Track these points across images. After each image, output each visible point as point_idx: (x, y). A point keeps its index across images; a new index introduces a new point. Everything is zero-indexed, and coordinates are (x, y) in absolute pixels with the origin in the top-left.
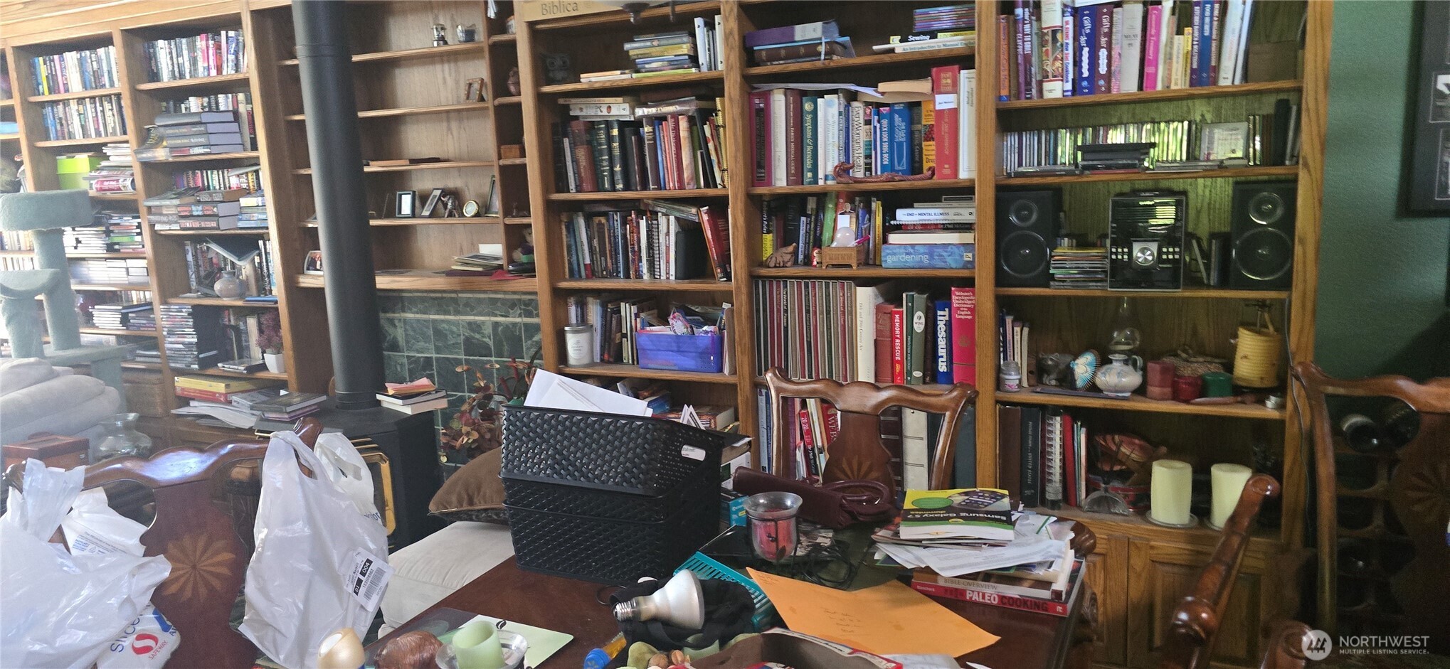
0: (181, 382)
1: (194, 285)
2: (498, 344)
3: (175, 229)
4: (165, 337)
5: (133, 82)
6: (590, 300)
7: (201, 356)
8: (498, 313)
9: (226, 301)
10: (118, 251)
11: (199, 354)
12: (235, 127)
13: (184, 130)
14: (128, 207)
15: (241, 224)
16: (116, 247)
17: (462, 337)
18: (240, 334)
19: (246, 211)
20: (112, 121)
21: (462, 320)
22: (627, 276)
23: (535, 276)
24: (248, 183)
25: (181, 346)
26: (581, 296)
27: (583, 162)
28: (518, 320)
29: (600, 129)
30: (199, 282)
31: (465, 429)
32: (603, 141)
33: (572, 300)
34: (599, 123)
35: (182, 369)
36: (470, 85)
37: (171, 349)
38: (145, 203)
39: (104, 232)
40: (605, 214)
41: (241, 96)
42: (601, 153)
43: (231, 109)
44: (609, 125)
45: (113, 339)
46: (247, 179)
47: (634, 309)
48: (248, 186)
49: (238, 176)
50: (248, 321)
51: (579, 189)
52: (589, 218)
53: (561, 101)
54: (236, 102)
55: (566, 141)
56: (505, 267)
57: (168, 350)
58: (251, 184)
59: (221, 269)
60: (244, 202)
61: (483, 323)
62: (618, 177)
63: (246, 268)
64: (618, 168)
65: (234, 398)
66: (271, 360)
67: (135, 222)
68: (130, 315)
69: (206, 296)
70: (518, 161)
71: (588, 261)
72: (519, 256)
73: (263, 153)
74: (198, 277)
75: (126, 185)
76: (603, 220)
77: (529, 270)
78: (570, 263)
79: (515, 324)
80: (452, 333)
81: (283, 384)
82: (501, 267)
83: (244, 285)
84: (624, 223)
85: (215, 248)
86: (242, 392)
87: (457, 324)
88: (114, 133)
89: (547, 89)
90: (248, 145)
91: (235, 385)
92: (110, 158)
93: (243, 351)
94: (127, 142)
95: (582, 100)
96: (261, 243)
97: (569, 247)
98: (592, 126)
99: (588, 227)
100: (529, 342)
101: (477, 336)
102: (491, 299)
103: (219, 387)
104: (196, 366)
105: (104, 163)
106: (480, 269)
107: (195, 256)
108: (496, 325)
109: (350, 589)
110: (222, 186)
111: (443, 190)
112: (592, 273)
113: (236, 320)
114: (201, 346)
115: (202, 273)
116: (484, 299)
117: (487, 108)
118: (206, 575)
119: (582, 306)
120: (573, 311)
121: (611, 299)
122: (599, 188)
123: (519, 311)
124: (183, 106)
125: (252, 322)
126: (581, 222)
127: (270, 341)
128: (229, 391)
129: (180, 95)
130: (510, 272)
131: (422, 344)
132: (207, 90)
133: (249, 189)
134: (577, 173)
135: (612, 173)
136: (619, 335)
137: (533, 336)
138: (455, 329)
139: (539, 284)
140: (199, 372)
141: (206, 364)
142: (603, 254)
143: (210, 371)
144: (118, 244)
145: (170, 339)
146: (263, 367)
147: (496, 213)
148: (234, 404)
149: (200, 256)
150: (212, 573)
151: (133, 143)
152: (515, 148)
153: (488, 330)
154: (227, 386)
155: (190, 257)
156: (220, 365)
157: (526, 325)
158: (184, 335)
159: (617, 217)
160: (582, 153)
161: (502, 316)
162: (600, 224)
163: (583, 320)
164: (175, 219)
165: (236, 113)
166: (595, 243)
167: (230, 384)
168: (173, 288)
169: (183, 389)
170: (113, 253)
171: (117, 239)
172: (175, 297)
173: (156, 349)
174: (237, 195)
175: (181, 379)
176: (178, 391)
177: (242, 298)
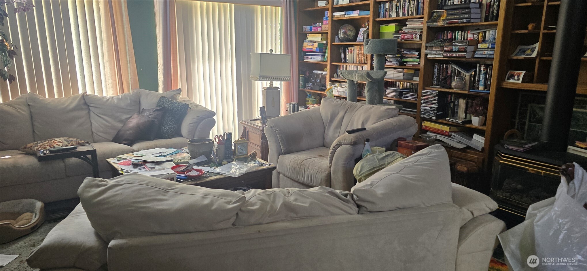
0: (426, 124)
1: (435, 82)
4: (422, 103)
7: (438, 113)
9: (455, 91)
10: (405, 65)
11: (437, 112)
12: (479, 11)
13: (458, 11)
15: (476, 56)
16: (405, 63)
18: (456, 106)
19: (479, 50)
20: (413, 9)
24: (479, 37)
25: (429, 108)
30: (439, 81)
35: (427, 118)
38: (425, 45)
39: (399, 57)
43: (477, 2)
46: (479, 36)
48: (478, 39)
49: (473, 34)
50: (460, 101)
57: (422, 109)
58: (479, 38)
59: (452, 77)
60: (480, 46)
63: (467, 75)
65: (453, 134)
66: (476, 119)
67: (418, 53)
68: (404, 93)
69: (444, 88)
73: (500, 22)
74: (438, 79)
75: (417, 37)
83: (464, 84)
85: (453, 66)
86: (456, 132)
88: (412, 14)
90: (483, 19)
91: (455, 128)
92: (408, 25)
93: (454, 114)
94: (421, 18)
96: (478, 65)
103: (446, 129)
104: (434, 118)
105: (405, 27)
107: (439, 70)
110: (463, 38)
113: (455, 99)
114: (438, 109)
125: (462, 102)
127: (473, 111)
128: (450, 130)
133: (478, 40)
140: (436, 121)
141: (438, 117)
143: (442, 121)
144: (406, 62)
145: (424, 105)
146: (470, 122)
148: (452, 136)
149: (442, 70)
154: (450, 128)
155: (436, 70)
156: (447, 119)
158: (432, 103)
165: (481, 4)
167: (452, 128)
168: (428, 83)
169: (426, 127)
170: (401, 65)
171: (406, 60)
172: (428, 87)
173: (416, 109)
174: (475, 43)
175: (426, 122)
176: (424, 127)
177: (462, 89)
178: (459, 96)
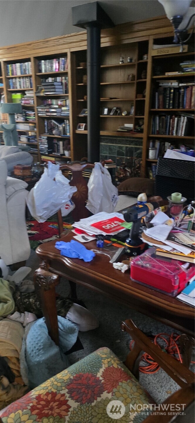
0: (43, 157)
1: (46, 131)
2: (127, 152)
3: (44, 115)
4: (40, 145)
5: (35, 72)
6: (157, 141)
7: (49, 150)
8: (127, 144)
9: (56, 136)
12: (61, 87)
13: (49, 87)
14: (32, 109)
15: (62, 115)
17: (117, 150)
18: (58, 146)
19: (63, 111)
20: (28, 84)
21: (117, 146)
22: (169, 134)
23: (143, 133)
25: (44, 147)
26: (154, 139)
27: (161, 100)
28: (133, 146)
29: (168, 90)
30: (48, 130)
31: (122, 173)
32: (168, 93)
33: (151, 141)
34: (168, 88)
35: (43, 154)
36: (129, 76)
37: (41, 148)
38: (36, 107)
39: (25, 115)
40: (165, 116)
41: (63, 78)
42: (167, 97)
43: (60, 81)
44: (171, 89)
45: (25, 145)
47: (170, 144)
49: (61, 101)
51: (159, 108)
52: (160, 117)
53: (157, 81)
54: (62, 80)
55: (157, 93)
56: (133, 130)
59: (54, 128)
60: (63, 108)
61: (123, 147)
62: (171, 104)
63: (61, 127)
64: (171, 102)
65: (57, 162)
66: (67, 153)
67: (33, 113)
68: (30, 138)
69: (50, 134)
70: (142, 99)
71: (158, 130)
72: (137, 127)
73: (70, 94)
74: (48, 129)
75: (32, 102)
76: (164, 117)
77: (141, 131)
78: (152, 130)
79: (132, 147)
80: (114, 149)
81: (69, 160)
82: (132, 130)
83: (60, 132)
84: (171, 118)
85: (53, 121)
86: (58, 161)
87: (115, 146)
88: (28, 88)
89: (155, 77)
90: (64, 92)
91: (57, 159)
92: (26, 95)
93: (58, 151)
94: (32, 90)
95: (163, 81)
96: (66, 120)
97: (153, 125)
98: (165, 89)
99: (159, 119)
100: (135, 153)
101: (121, 150)
102: (126, 140)
103: (53, 159)
104: (47, 153)
105: (25, 96)
106: (126, 131)
107: (47, 123)
108: (127, 147)
109: (111, 200)
111: (117, 108)
112: (158, 133)
113: (57, 142)
114: (49, 148)
115: (49, 128)
116: (124, 140)
117: (134, 83)
118: (82, 192)
119: (154, 143)
120: (151, 144)
121: (163, 141)
122: (164, 108)
123: (134, 144)
124: (47, 80)
125: (61, 143)
126: (158, 118)
127: (66, 148)
129: (47, 76)
130: (135, 132)
131: (105, 152)
132: (55, 75)
134: (159, 103)
135: (169, 103)
136: (164, 151)
137: (137, 151)
138: (115, 148)
139: (144, 135)
140: (48, 155)
141: (50, 153)
142: (163, 128)
143: (51, 155)
146: (64, 155)
147: (132, 115)
149: (49, 123)
150: (83, 191)
151: (34, 91)
152: (141, 95)
153: (124, 149)
154: (55, 159)
155: (46, 124)
156: (53, 153)
157: (136, 148)
158: (45, 144)
159: (169, 117)
160: (161, 97)
161: (129, 145)
162: (163, 119)
163: (154, 146)
164: (44, 113)
165: (62, 82)
166: (161, 124)
167: (57, 158)
168: (42, 132)
169: (44, 159)
170: (26, 121)
171: (28, 117)
172: (42, 134)
173: (37, 148)
174: (60, 106)
175: (43, 156)
176: (42, 159)
177: (59, 135)
178: (59, 139)
